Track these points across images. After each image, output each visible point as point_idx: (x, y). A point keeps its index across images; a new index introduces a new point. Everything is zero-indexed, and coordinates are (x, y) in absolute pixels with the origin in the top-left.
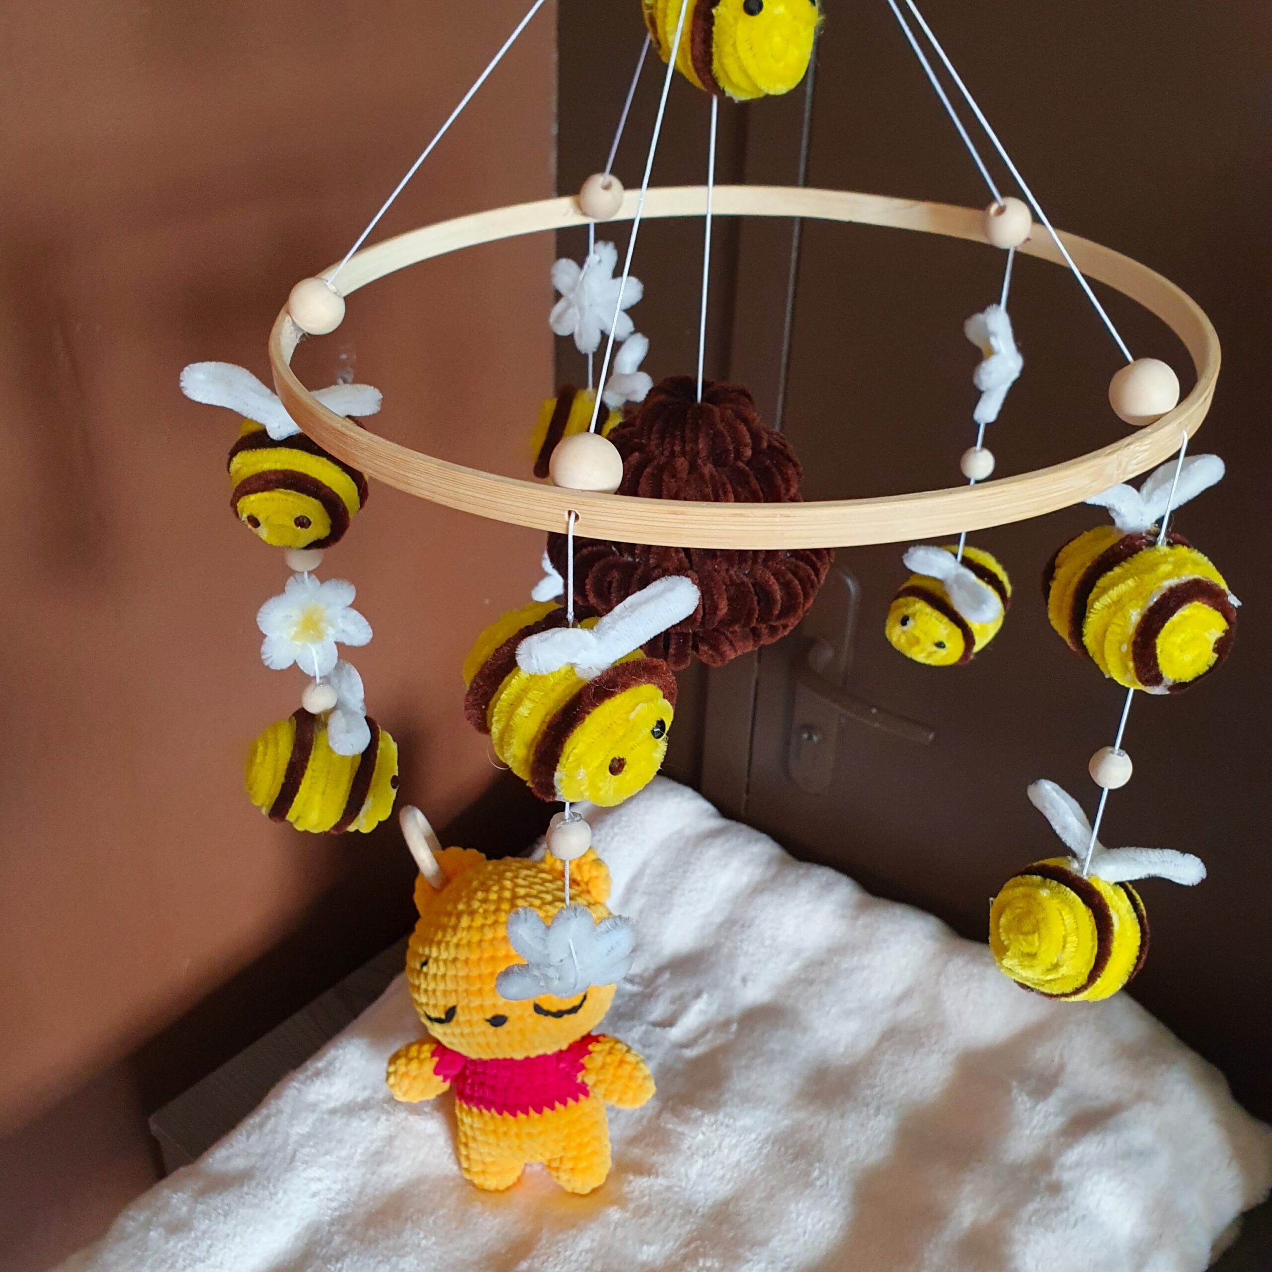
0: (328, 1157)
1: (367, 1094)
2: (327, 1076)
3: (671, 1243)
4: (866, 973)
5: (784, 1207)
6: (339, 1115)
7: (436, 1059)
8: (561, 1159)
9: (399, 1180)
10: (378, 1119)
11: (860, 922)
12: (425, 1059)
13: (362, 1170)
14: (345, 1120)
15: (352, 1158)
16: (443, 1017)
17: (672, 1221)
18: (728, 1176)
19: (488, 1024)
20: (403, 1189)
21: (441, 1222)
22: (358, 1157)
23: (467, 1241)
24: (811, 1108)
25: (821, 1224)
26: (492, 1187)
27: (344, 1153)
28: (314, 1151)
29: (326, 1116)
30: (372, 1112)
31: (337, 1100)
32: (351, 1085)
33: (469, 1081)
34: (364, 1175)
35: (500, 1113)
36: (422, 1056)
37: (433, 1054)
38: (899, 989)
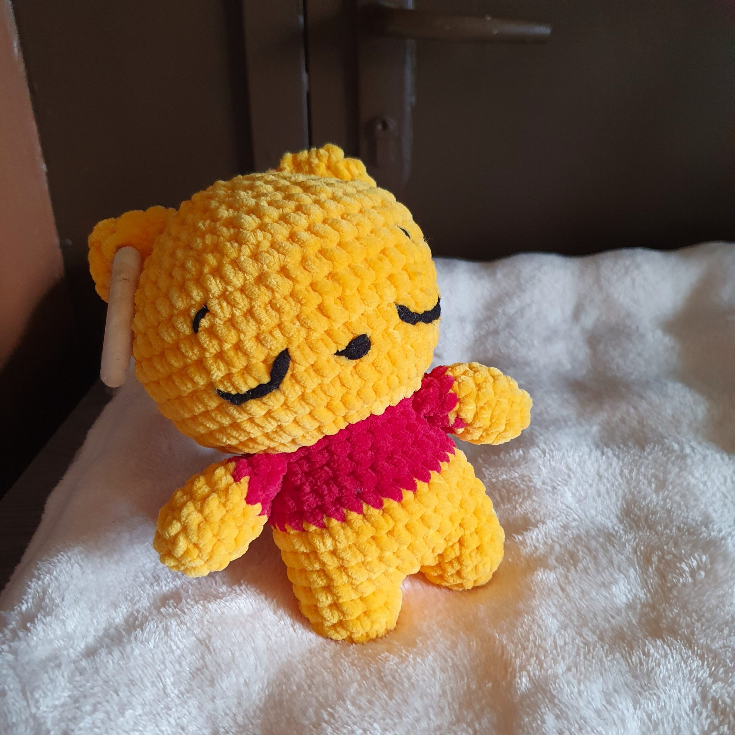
0: (129, 713)
1: (124, 609)
2: (48, 614)
3: (632, 571)
4: (534, 308)
5: (685, 484)
6: (103, 652)
7: (245, 480)
8: (461, 542)
9: (257, 687)
10: (166, 630)
11: (499, 275)
12: (229, 486)
13: (193, 703)
14: (116, 654)
15: (166, 695)
16: (266, 379)
17: (606, 551)
18: (603, 490)
19: (343, 359)
20: (271, 696)
21: (363, 701)
22: (173, 692)
23: (417, 703)
24: (607, 407)
25: (729, 480)
26: (382, 631)
27: (149, 695)
28: (100, 715)
29: (84, 663)
30: (150, 626)
31: (84, 637)
32: (92, 610)
33: (308, 489)
34: (200, 708)
35: (379, 505)
36: (223, 484)
37: (237, 477)
38: (569, 310)
